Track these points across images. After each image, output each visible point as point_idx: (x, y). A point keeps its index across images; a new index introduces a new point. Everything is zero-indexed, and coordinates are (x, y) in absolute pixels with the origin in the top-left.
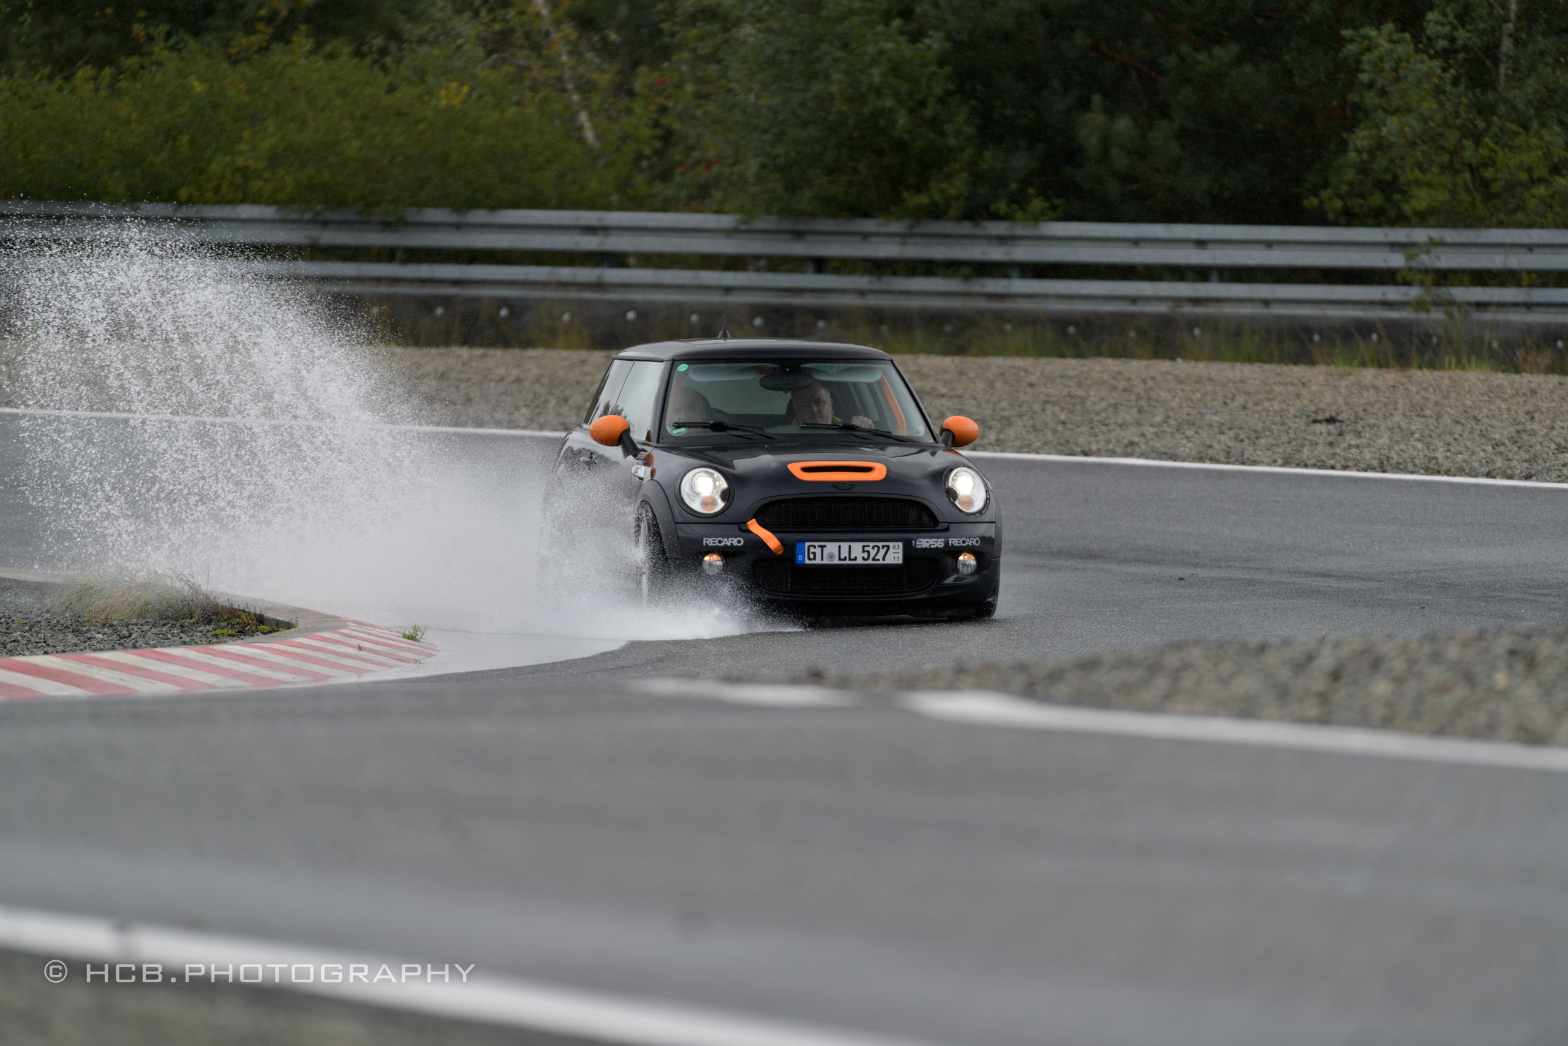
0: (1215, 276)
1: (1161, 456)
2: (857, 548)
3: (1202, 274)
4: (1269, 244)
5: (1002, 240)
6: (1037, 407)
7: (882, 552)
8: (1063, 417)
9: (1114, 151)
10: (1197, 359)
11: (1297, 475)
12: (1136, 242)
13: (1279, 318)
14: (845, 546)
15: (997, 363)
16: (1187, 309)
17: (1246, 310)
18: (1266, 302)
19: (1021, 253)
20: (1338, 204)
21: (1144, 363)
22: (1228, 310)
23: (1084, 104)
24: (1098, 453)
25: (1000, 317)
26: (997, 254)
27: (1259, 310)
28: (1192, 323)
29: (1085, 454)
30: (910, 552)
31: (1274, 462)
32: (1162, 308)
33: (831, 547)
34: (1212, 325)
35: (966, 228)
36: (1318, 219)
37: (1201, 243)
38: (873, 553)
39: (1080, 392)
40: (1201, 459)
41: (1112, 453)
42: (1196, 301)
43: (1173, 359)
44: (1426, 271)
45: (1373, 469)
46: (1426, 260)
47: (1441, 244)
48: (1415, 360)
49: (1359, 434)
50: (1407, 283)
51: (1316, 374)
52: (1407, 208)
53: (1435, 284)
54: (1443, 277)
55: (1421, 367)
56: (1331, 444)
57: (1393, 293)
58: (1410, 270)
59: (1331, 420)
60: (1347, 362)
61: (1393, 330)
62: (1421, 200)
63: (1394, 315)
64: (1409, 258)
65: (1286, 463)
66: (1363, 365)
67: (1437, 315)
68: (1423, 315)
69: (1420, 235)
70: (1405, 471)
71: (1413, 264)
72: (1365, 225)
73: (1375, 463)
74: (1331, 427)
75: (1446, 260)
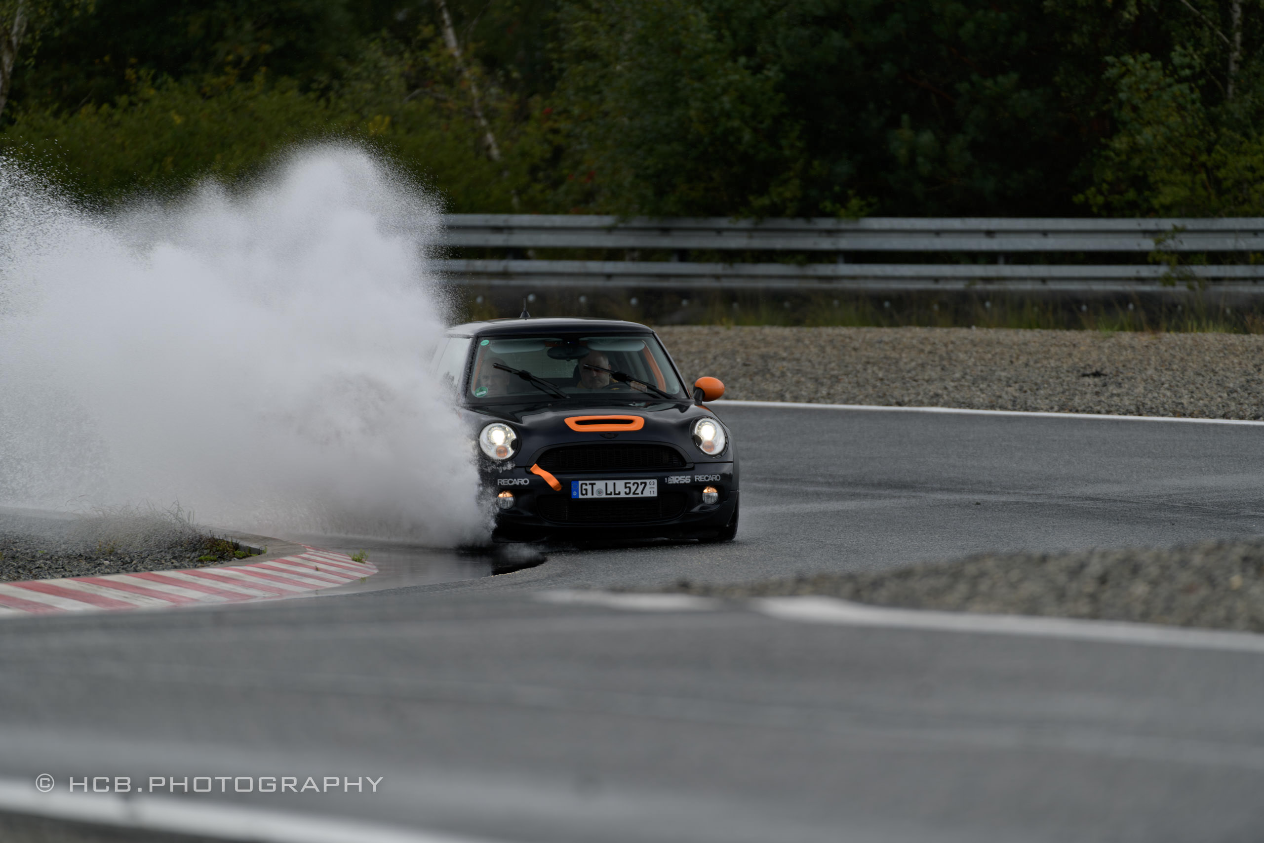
0: (1002, 260)
1: (960, 405)
2: (620, 485)
3: (991, 258)
4: (1045, 233)
5: (830, 232)
6: (859, 367)
7: (641, 487)
8: (881, 375)
9: (920, 160)
10: (988, 326)
11: (1070, 419)
12: (938, 233)
13: (1053, 293)
14: (610, 483)
15: (827, 332)
16: (979, 286)
17: (1028, 286)
18: (1044, 280)
19: (845, 243)
20: (1100, 199)
21: (945, 330)
22: (1011, 286)
23: (894, 123)
24: (909, 404)
25: (829, 295)
26: (825, 244)
27: (1038, 286)
28: (983, 297)
29: (899, 404)
30: (662, 487)
31: (1051, 409)
32: (960, 286)
33: (600, 485)
34: (1000, 298)
35: (800, 223)
36: (1084, 212)
37: (990, 233)
38: (633, 488)
39: (894, 355)
40: (992, 407)
41: (921, 404)
42: (987, 280)
43: (969, 326)
44: (1173, 253)
45: (1131, 413)
46: (1171, 244)
47: (1183, 231)
48: (1164, 325)
49: (1119, 385)
50: (1157, 263)
51: (1083, 338)
52: (1156, 203)
53: (1180, 263)
54: (1186, 257)
55: (1168, 331)
56: (1097, 393)
57: (1145, 271)
58: (1159, 252)
59: (1097, 374)
60: (1111, 327)
61: (1146, 300)
62: (1167, 195)
63: (1146, 288)
64: (1158, 242)
65: (1061, 409)
66: (1122, 329)
67: (1181, 288)
68: (1169, 289)
69: (1167, 224)
70: (1157, 414)
71: (1162, 247)
72: (1123, 216)
73: (1133, 408)
74: (1097, 380)
75: (1188, 244)
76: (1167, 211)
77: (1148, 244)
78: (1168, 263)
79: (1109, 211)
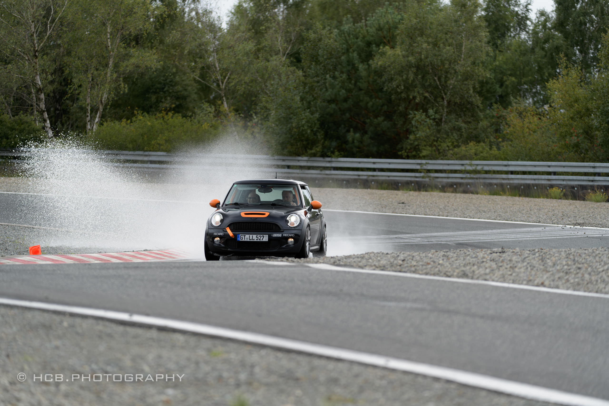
0: (377, 170)
1: (364, 211)
2: (254, 236)
3: (374, 170)
4: (390, 163)
5: (329, 162)
7: (262, 238)
9: (355, 141)
10: (373, 189)
11: (395, 215)
12: (360, 162)
13: (391, 180)
14: (251, 236)
15: (328, 190)
16: (371, 178)
17: (384, 178)
18: (389, 176)
19: (334, 165)
20: (406, 154)
21: (361, 190)
22: (380, 178)
23: (348, 131)
24: (350, 210)
25: (329, 179)
26: (328, 165)
27: (387, 178)
28: (372, 181)
29: (347, 210)
30: (270, 238)
31: (390, 212)
32: (365, 177)
33: (247, 236)
34: (377, 182)
35: (321, 159)
36: (401, 157)
37: (374, 163)
38: (259, 238)
40: (373, 211)
41: (354, 210)
42: (373, 176)
43: (367, 189)
44: (425, 170)
45: (412, 214)
46: (425, 167)
47: (429, 164)
48: (422, 190)
49: (409, 206)
50: (421, 172)
51: (400, 193)
52: (421, 155)
53: (427, 172)
54: (429, 171)
55: (423, 191)
56: (403, 208)
57: (417, 174)
58: (421, 169)
59: (403, 203)
60: (407, 190)
61: (417, 183)
62: (424, 153)
63: (417, 179)
64: (421, 167)
65: (393, 213)
66: (410, 190)
67: (427, 180)
68: (424, 180)
69: (424, 161)
70: (420, 215)
71: (422, 168)
72: (411, 159)
73: (413, 213)
74: (403, 205)
75: (429, 167)
76: (424, 157)
77: (418, 167)
78: (424, 172)
79: (408, 157)
